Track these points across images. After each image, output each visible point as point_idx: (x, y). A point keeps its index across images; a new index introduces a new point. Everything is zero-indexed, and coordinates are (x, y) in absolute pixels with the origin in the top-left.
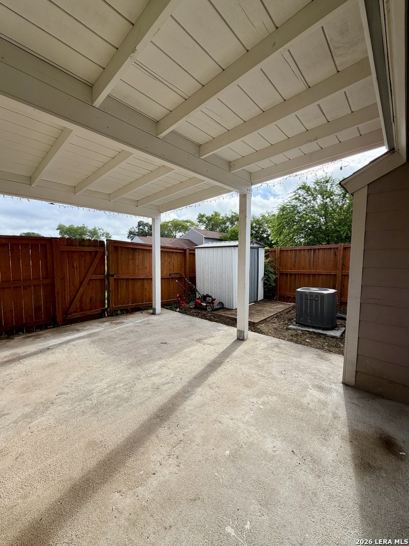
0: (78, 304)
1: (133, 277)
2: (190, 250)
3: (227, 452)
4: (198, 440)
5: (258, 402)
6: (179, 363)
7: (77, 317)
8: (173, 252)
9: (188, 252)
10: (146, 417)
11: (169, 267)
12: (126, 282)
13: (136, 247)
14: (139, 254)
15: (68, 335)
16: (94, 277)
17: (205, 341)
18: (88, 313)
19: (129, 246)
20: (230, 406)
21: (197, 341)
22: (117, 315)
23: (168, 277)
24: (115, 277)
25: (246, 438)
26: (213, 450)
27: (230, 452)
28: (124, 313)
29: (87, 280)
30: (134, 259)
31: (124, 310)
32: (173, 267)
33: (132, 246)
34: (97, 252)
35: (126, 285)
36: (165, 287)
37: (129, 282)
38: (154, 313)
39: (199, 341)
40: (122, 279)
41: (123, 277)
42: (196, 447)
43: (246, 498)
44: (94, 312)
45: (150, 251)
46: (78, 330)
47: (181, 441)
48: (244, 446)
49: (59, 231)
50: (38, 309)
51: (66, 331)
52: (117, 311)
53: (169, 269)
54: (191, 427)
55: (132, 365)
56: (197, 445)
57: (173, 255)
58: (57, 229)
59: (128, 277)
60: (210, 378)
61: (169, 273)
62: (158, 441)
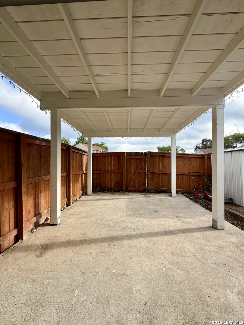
0: (133, 183)
1: (162, 173)
2: (208, 156)
3: (115, 271)
4: (111, 257)
5: (167, 265)
6: (150, 223)
7: (132, 189)
8: (193, 158)
9: (206, 157)
10: (107, 236)
11: (190, 167)
12: (158, 175)
13: (164, 155)
14: (166, 159)
15: (123, 196)
16: (141, 171)
17: (182, 219)
18: (137, 189)
19: (160, 155)
20: (146, 256)
21: (177, 217)
22: (151, 192)
23: (188, 174)
24: (151, 171)
25: (132, 274)
26: (112, 265)
27: (116, 272)
28: (155, 192)
29: (137, 172)
30: (163, 162)
31: (156, 191)
32: (193, 168)
33: (161, 155)
34: (142, 158)
35: (158, 176)
36: (186, 180)
37: (160, 175)
38: (171, 196)
39: (178, 217)
40: (156, 173)
41: (156, 172)
42: (108, 258)
43: (96, 291)
44: (140, 188)
45: (170, 157)
46: (128, 195)
47: (106, 252)
48: (125, 276)
49: (158, 150)
50: (117, 183)
51: (124, 195)
52: (151, 190)
53: (190, 169)
54: (116, 250)
55: (129, 215)
56: (109, 258)
57: (193, 159)
58: (157, 149)
59: (159, 172)
60: (155, 238)
61: (189, 172)
62: (99, 246)
